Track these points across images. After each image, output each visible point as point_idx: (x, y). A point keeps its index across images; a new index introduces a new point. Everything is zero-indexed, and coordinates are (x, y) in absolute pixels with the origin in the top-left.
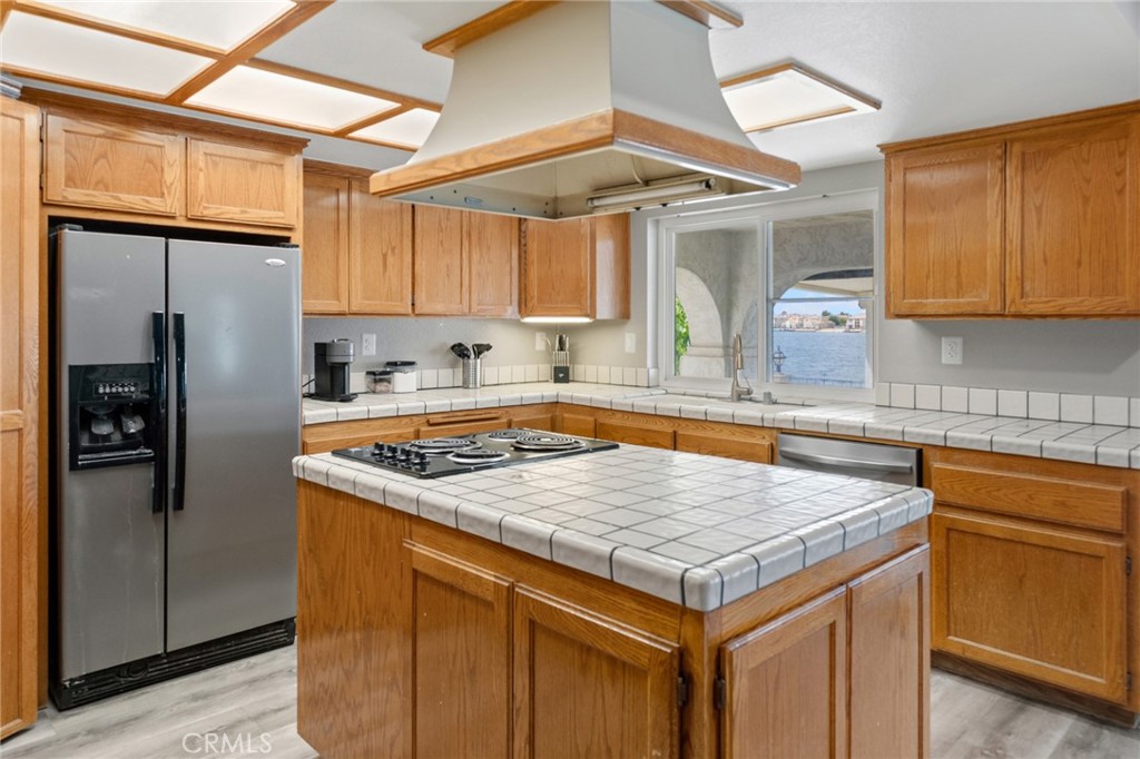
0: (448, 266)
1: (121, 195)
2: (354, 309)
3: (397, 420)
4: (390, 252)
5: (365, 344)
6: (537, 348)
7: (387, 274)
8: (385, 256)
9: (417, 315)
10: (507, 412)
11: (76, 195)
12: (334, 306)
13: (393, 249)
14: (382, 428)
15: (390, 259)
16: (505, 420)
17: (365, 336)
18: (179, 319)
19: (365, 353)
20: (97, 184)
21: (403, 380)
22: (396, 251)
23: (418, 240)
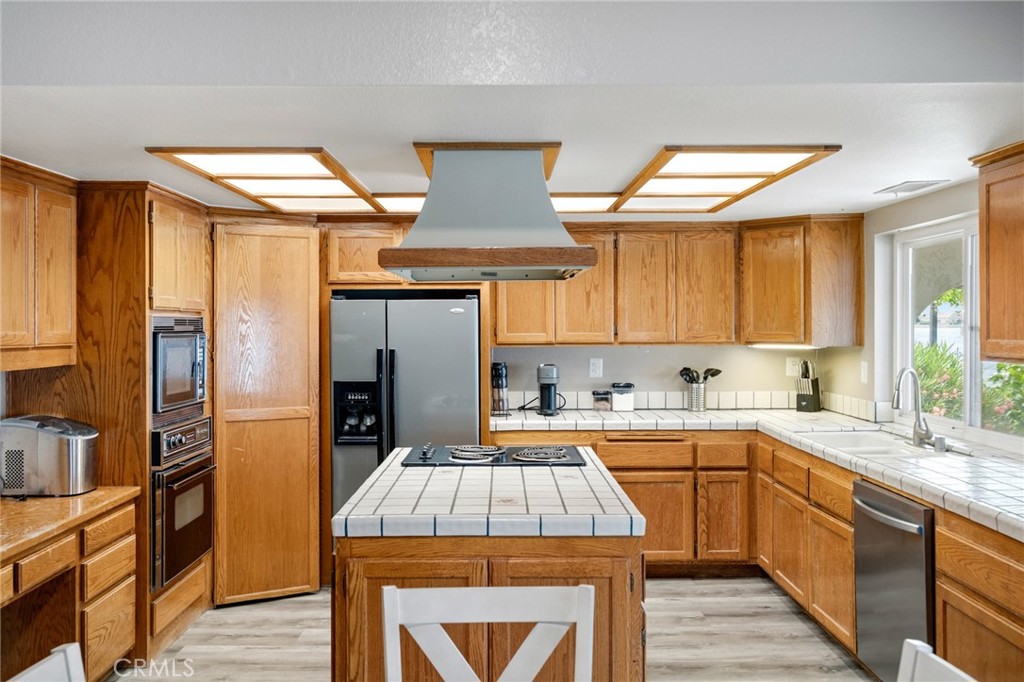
0: (652, 298)
1: (368, 273)
2: (559, 339)
3: (576, 434)
4: (593, 290)
5: (592, 368)
6: (787, 374)
7: (591, 309)
8: (588, 294)
9: (621, 343)
10: (693, 436)
11: (344, 276)
12: (541, 337)
13: (596, 287)
14: (561, 439)
15: (593, 296)
16: (690, 443)
17: (592, 361)
18: (392, 352)
19: (592, 375)
20: (355, 267)
21: (621, 401)
22: (599, 289)
23: (620, 278)
